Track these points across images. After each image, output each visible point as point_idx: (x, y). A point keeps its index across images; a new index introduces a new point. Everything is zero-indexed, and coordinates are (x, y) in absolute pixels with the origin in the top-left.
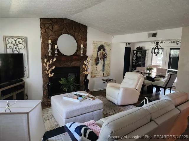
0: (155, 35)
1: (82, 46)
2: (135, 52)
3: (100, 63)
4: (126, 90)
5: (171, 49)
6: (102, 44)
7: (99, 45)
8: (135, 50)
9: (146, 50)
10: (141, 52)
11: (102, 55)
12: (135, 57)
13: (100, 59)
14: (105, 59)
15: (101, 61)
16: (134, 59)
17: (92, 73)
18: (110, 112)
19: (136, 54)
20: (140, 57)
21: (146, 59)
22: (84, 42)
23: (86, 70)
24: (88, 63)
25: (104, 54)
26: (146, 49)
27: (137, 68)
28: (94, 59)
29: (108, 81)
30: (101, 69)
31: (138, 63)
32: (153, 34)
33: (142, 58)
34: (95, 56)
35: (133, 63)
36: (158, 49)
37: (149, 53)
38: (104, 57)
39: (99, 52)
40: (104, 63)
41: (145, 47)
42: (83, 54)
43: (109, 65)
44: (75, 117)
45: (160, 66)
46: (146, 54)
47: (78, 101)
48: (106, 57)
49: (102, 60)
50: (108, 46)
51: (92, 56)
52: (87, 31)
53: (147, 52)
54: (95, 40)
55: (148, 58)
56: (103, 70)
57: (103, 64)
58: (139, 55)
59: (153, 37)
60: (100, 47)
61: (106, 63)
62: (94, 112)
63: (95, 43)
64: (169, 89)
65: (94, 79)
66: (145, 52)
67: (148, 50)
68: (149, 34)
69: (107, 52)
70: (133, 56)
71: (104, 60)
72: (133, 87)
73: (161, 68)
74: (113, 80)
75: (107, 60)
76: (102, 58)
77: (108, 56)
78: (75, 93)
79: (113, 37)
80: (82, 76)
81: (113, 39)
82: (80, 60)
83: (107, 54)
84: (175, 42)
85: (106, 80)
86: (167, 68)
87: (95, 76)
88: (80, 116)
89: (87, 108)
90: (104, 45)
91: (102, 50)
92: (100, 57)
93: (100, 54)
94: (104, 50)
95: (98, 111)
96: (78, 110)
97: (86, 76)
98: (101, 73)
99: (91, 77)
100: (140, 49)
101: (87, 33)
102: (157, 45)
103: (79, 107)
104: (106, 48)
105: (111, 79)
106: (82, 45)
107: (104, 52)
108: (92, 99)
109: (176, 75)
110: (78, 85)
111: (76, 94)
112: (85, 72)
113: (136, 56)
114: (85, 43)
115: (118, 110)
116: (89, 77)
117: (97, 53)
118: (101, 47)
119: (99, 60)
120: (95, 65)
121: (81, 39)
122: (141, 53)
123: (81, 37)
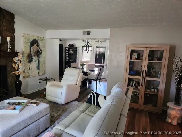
0: (89, 33)
1: (9, 39)
2: (67, 49)
3: (34, 61)
4: (69, 87)
5: (97, 47)
6: (35, 38)
7: (32, 40)
8: (67, 47)
9: (77, 48)
10: (73, 49)
11: (36, 51)
12: (67, 53)
13: (34, 56)
14: (40, 56)
15: (35, 59)
16: (67, 56)
17: (24, 72)
18: (55, 113)
19: (68, 51)
20: (73, 54)
21: (78, 56)
22: (10, 33)
23: (17, 69)
24: (19, 60)
25: (38, 50)
26: (77, 46)
27: (71, 64)
28: (26, 55)
29: (47, 80)
30: (35, 68)
31: (71, 60)
32: (88, 32)
33: (74, 55)
34: (27, 51)
35: (66, 59)
36: (88, 47)
37: (79, 50)
38: (38, 53)
39: (32, 47)
40: (39, 61)
41: (75, 45)
42: (11, 49)
43: (44, 62)
44: (16, 135)
45: (89, 62)
46: (77, 51)
47: (17, 112)
48: (41, 54)
49: (36, 56)
50: (41, 41)
51: (23, 51)
52: (15, 20)
53: (78, 49)
54: (25, 33)
55: (78, 54)
56: (38, 68)
57: (37, 61)
58: (71, 52)
59: (87, 35)
60: (32, 41)
61: (41, 60)
62: (40, 120)
63: (26, 36)
64: (99, 81)
65: (28, 79)
66: (76, 50)
67: (79, 47)
68: (84, 32)
69: (41, 47)
70: (66, 53)
71: (38, 57)
72: (74, 83)
73: (90, 63)
74: (52, 78)
75: (42, 57)
76: (36, 54)
77: (42, 52)
78: (7, 101)
79: (46, 32)
80: (11, 78)
81: (47, 33)
82: (7, 58)
83: (41, 50)
84: (99, 41)
85: (45, 79)
86: (94, 63)
87: (28, 76)
88: (22, 131)
89: (31, 117)
90: (37, 39)
91: (35, 45)
92: (33, 53)
93: (33, 49)
94: (38, 45)
95: (44, 117)
96: (20, 123)
97: (18, 76)
98: (36, 72)
99: (24, 77)
100: (72, 46)
101: (14, 23)
102: (88, 43)
103: (20, 119)
104: (40, 43)
105: (50, 78)
106: (8, 37)
107: (38, 48)
108: (35, 105)
109: (103, 68)
110: (6, 90)
111: (9, 103)
112: (16, 73)
113: (69, 53)
114: (12, 35)
115: (62, 109)
116: (21, 78)
117: (29, 48)
118: (34, 42)
119: (32, 57)
120: (28, 63)
121: (6, 30)
122: (73, 51)
123: (6, 27)
